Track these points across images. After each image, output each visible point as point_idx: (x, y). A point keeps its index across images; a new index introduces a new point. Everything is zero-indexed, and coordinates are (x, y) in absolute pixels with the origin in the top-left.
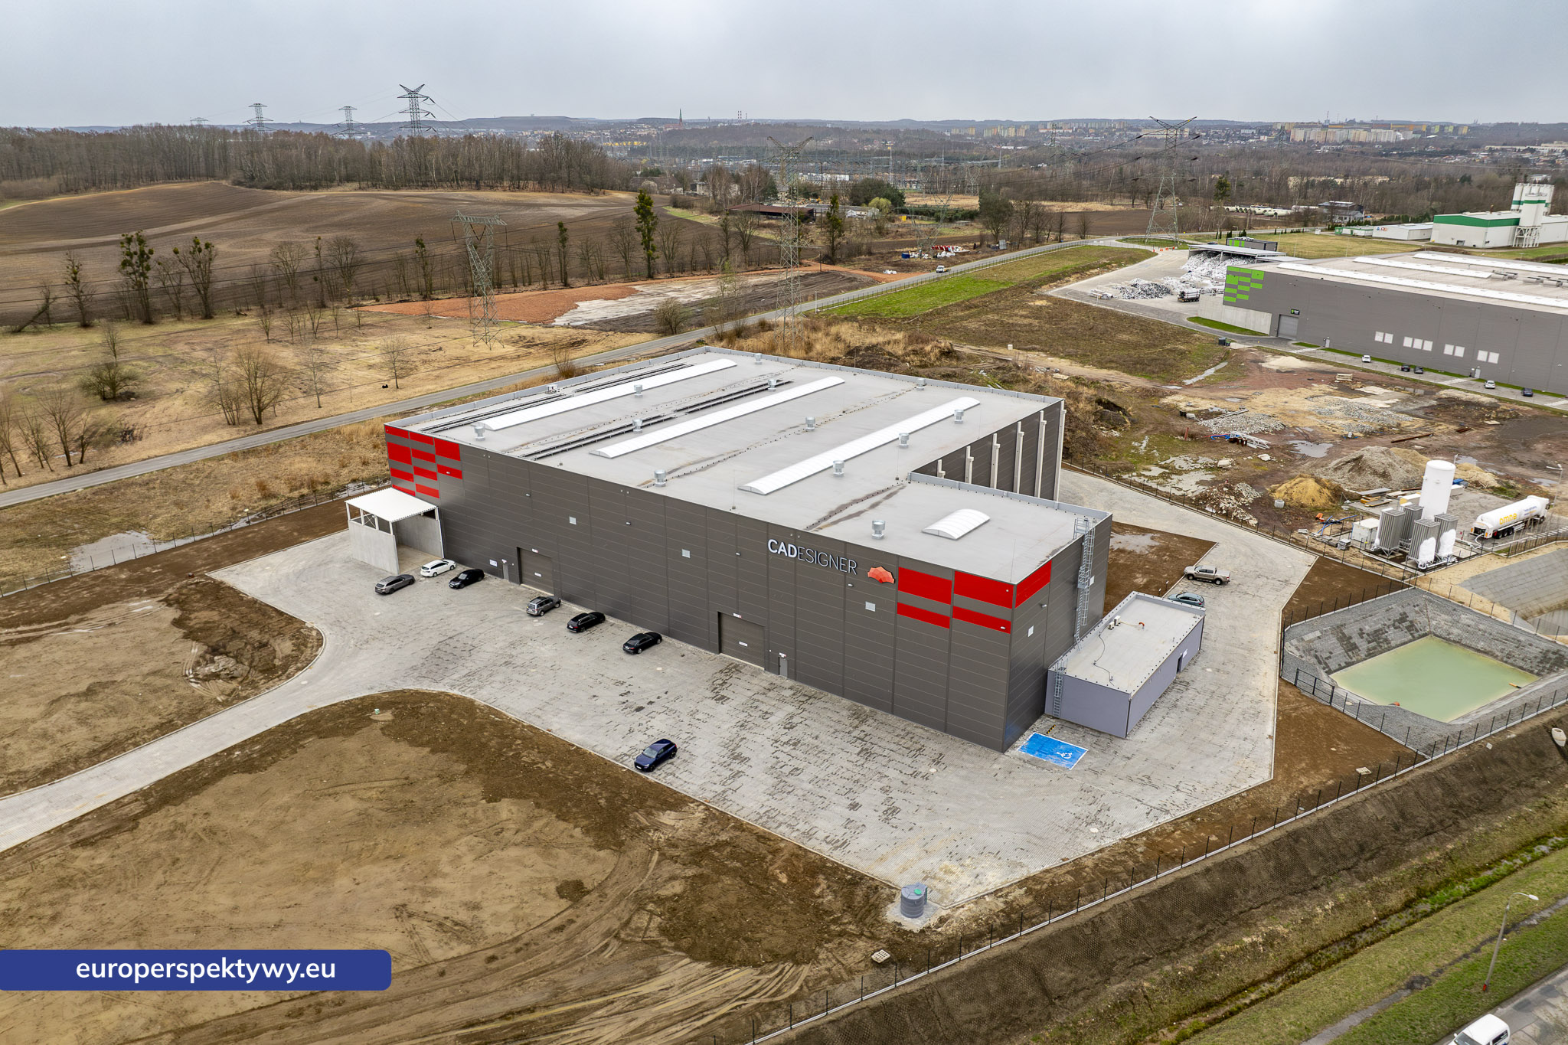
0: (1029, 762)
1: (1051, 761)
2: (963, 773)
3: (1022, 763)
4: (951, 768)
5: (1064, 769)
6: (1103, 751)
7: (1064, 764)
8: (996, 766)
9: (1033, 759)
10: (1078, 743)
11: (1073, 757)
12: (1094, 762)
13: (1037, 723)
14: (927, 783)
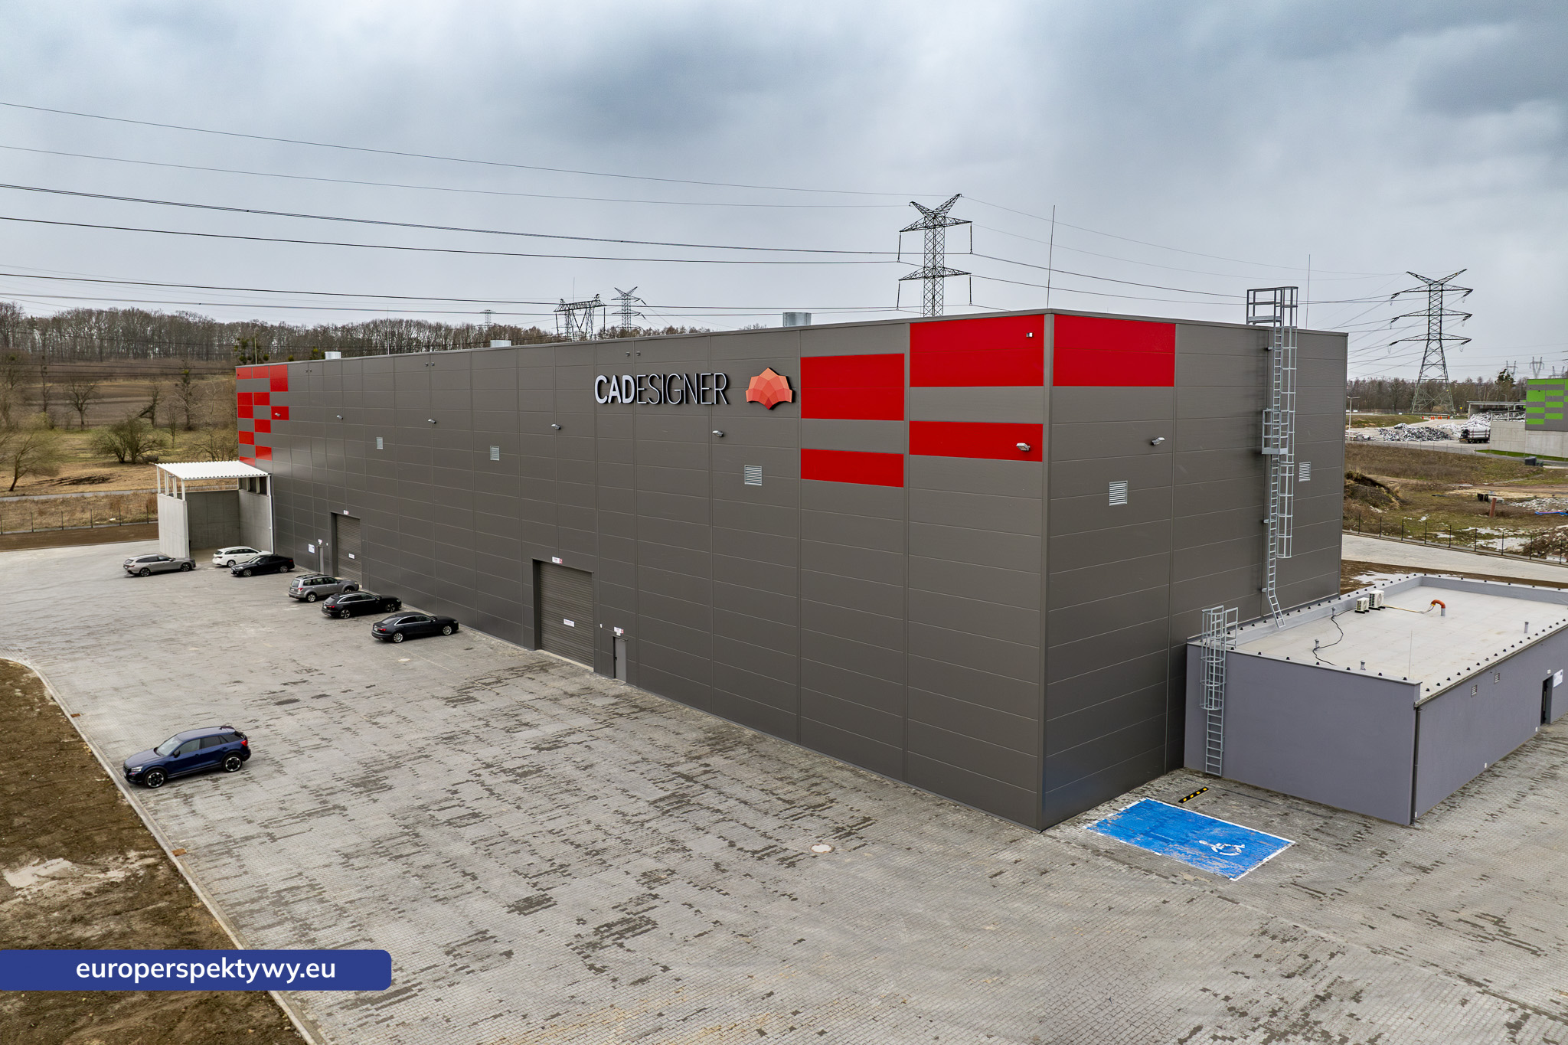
0: (1109, 854)
1: (1177, 857)
2: (903, 860)
3: (1087, 855)
4: (876, 849)
5: (1213, 878)
6: (1341, 847)
7: (1216, 867)
8: (1009, 856)
9: (1124, 849)
10: (1267, 825)
11: (1245, 854)
12: (1311, 869)
13: (1159, 783)
14: (784, 873)
